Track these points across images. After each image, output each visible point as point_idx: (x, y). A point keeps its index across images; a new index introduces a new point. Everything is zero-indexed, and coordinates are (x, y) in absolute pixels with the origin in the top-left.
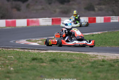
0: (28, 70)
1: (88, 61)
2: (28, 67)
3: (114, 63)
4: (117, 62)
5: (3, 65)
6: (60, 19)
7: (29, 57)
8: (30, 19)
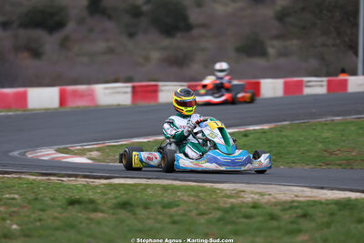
0: (57, 229)
1: (215, 205)
2: (57, 223)
3: (282, 210)
4: (291, 208)
6: (157, 86)
7: (61, 197)
8: (70, 88)
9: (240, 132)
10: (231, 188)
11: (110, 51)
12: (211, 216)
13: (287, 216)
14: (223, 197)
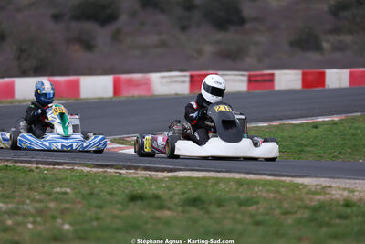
0: (117, 230)
2: (118, 223)
5: (41, 216)
7: (120, 192)
9: (308, 124)
11: (163, 44)
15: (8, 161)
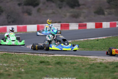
0: (36, 71)
1: (88, 63)
2: (37, 69)
3: (110, 65)
4: (112, 64)
5: (16, 67)
6: (69, 24)
7: (38, 61)
8: (40, 25)
9: (95, 39)
10: (93, 58)
11: (54, 13)
12: (87, 67)
13: (111, 67)
14: (90, 60)
15: (6, 52)
